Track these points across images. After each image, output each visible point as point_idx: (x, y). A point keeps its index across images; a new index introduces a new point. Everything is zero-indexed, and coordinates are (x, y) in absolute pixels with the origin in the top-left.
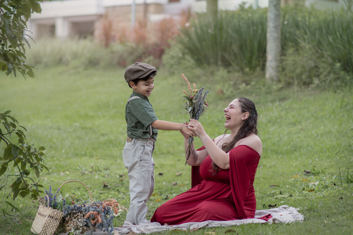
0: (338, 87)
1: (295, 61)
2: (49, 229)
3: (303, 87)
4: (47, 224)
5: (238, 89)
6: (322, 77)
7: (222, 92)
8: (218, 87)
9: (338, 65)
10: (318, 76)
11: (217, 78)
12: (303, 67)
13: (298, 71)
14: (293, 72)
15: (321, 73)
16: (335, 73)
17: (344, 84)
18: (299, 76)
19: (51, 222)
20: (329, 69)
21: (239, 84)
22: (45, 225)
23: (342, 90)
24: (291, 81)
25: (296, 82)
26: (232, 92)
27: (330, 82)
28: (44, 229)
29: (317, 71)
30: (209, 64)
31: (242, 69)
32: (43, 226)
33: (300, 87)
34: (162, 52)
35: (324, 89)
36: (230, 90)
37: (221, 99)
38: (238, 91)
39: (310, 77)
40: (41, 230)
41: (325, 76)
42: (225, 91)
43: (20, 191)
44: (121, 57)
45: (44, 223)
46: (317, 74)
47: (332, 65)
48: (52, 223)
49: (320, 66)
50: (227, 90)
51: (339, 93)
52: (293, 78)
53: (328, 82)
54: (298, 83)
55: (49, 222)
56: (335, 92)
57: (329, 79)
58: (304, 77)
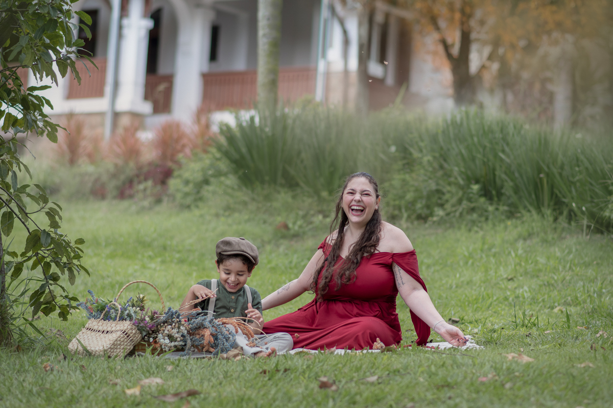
0: (474, 222)
1: (404, 180)
2: (118, 350)
3: (416, 223)
4: (119, 342)
5: (311, 223)
6: (448, 207)
7: (286, 227)
8: (279, 219)
9: (476, 187)
10: (442, 206)
11: (276, 204)
12: (417, 190)
13: (409, 196)
14: (402, 197)
15: (447, 201)
16: (470, 200)
17: (483, 219)
18: (411, 205)
19: (124, 341)
20: (460, 193)
21: (313, 215)
22: (115, 342)
23: (481, 228)
24: (396, 212)
25: (405, 215)
26: (301, 227)
27: (461, 214)
28: (112, 347)
29: (440, 198)
30: (263, 182)
31: (317, 193)
32: (112, 342)
33: (412, 223)
34: (167, 174)
35: (452, 226)
36: (299, 223)
37: (284, 237)
38: (310, 226)
39: (428, 207)
40: (109, 346)
41: (453, 206)
42: (290, 225)
43: (43, 306)
44: (97, 180)
45: (115, 339)
46: (439, 202)
47: (465, 188)
48: (126, 344)
49: (445, 190)
50: (294, 223)
51: (477, 232)
52: (400, 209)
53: (457, 214)
54: (409, 217)
55: (122, 340)
56: (470, 230)
57: (460, 209)
58: (419, 205)
